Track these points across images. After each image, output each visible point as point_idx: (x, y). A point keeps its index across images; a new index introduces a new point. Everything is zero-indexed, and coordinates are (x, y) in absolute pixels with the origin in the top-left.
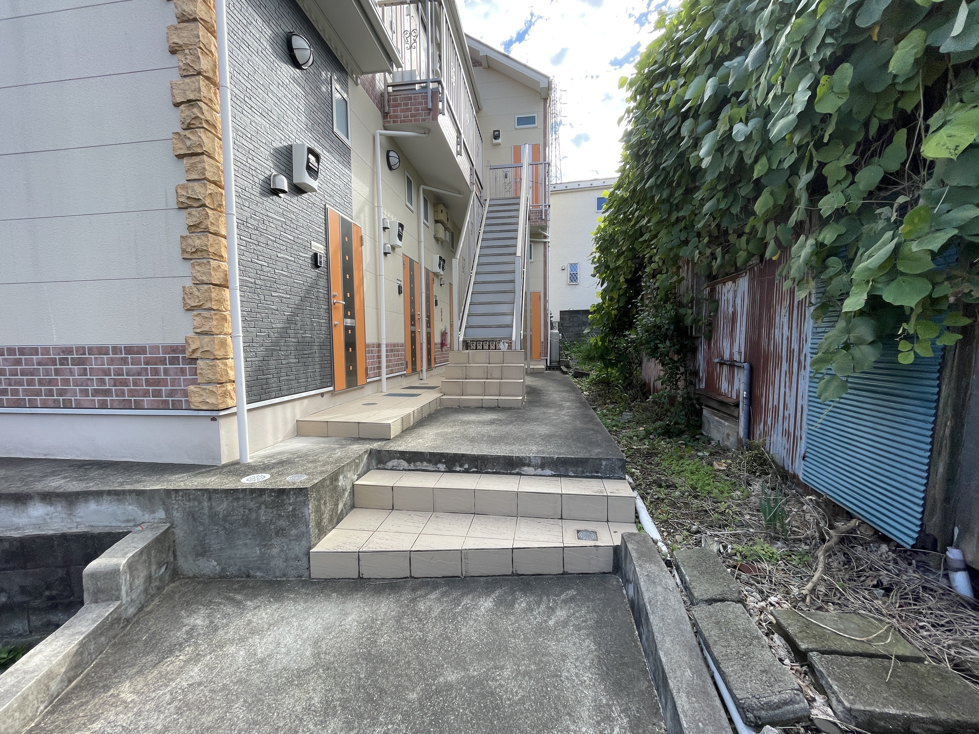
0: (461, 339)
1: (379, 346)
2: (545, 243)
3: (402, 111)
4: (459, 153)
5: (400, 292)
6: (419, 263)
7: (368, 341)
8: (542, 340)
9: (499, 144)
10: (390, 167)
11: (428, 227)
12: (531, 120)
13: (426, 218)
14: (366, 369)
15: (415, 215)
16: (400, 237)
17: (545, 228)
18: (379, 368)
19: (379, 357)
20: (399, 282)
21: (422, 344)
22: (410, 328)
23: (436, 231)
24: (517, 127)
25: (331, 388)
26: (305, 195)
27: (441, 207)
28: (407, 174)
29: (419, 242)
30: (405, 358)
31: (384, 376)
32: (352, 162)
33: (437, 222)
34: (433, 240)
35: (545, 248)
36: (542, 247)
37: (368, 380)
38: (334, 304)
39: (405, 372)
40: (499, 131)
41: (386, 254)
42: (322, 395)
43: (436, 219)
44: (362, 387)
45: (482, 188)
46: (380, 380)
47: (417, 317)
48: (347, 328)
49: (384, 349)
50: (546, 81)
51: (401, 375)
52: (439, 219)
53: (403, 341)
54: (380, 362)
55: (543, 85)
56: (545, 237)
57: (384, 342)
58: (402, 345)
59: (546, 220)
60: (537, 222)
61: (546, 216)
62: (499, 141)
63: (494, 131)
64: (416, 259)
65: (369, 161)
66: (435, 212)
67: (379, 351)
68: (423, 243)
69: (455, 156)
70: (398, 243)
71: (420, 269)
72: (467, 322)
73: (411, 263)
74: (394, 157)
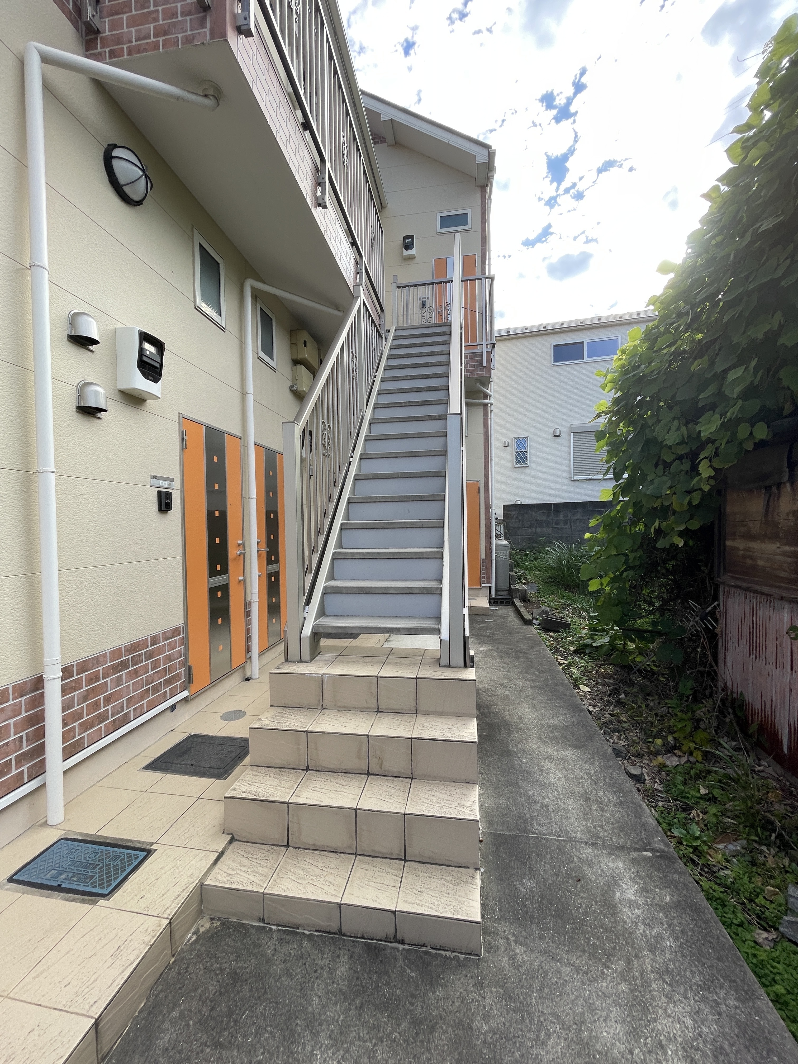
0: (307, 631)
2: (486, 405)
3: (133, 22)
4: (319, 203)
5: (164, 506)
6: (241, 439)
8: (483, 557)
9: (412, 258)
10: (120, 191)
11: (274, 370)
12: (461, 219)
13: (268, 349)
15: (231, 338)
16: (151, 371)
17: (486, 382)
18: (37, 751)
20: (165, 483)
21: (248, 605)
22: (204, 585)
23: (294, 380)
24: (439, 230)
27: (304, 336)
28: (198, 239)
29: (244, 394)
30: (185, 663)
31: (56, 771)
33: (296, 362)
34: (289, 397)
35: (486, 414)
36: (481, 411)
40: (412, 237)
41: (88, 411)
43: (295, 357)
45: (382, 310)
46: (41, 788)
47: (233, 552)
49: (54, 687)
50: (486, 151)
52: (300, 356)
53: (177, 621)
55: (481, 158)
56: (486, 396)
57: (55, 671)
58: (174, 633)
59: (488, 369)
60: (474, 371)
62: (413, 252)
63: (405, 238)
64: (231, 428)
66: (293, 344)
68: (250, 399)
70: (146, 386)
71: (245, 447)
72: (331, 576)
73: (214, 436)
74: (127, 163)
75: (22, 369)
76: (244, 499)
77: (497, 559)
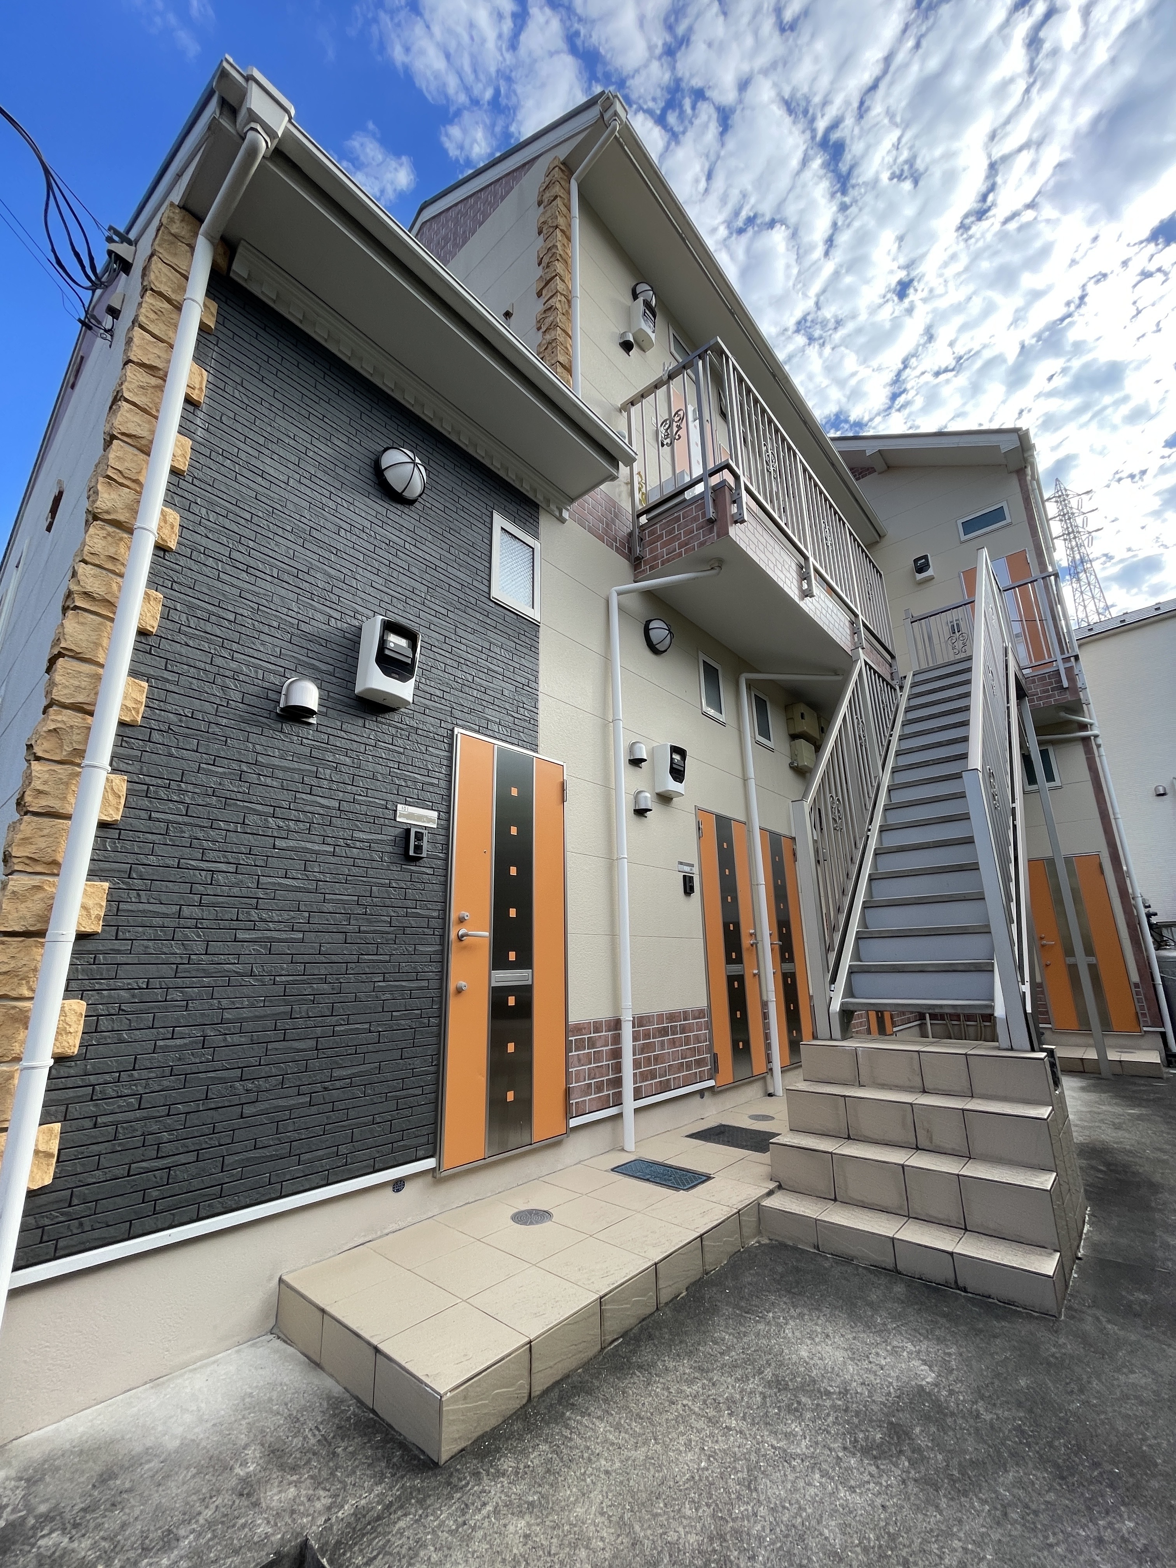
0: (836, 1006)
1: (617, 1024)
2: (1086, 740)
3: (664, 545)
4: (807, 594)
5: (688, 888)
6: (746, 824)
7: (573, 1019)
9: (931, 578)
10: (653, 648)
11: (772, 750)
12: (995, 516)
13: (764, 731)
14: (568, 1092)
15: (731, 731)
16: (678, 774)
17: (1077, 707)
18: (617, 1082)
19: (617, 1054)
20: (687, 869)
21: (765, 1005)
22: (721, 971)
23: (794, 756)
24: (964, 538)
25: (430, 1163)
27: (802, 708)
28: (702, 657)
29: (745, 780)
30: (710, 1048)
31: (630, 1104)
32: (541, 646)
33: (794, 737)
34: (789, 774)
35: (1089, 753)
36: (1080, 751)
37: (573, 1123)
38: (460, 938)
39: (711, 1083)
40: (926, 557)
41: (641, 813)
42: (398, 1185)
43: (792, 732)
44: (554, 1143)
45: (893, 657)
46: (620, 1116)
47: (746, 942)
48: (498, 996)
49: (627, 1031)
50: (1015, 437)
51: (701, 1093)
52: (798, 730)
53: (702, 1003)
54: (618, 1068)
55: (1010, 444)
56: (1084, 727)
57: (627, 1018)
58: (700, 1014)
59: (1074, 689)
60: (1049, 697)
61: (1071, 677)
62: (930, 571)
63: (916, 561)
64: (733, 813)
66: (789, 720)
67: (617, 1039)
68: (752, 783)
69: (797, 599)
70: (672, 785)
71: (750, 831)
72: (856, 955)
73: (723, 824)
74: (659, 631)
75: (608, 788)
76: (753, 886)
77: (1168, 983)
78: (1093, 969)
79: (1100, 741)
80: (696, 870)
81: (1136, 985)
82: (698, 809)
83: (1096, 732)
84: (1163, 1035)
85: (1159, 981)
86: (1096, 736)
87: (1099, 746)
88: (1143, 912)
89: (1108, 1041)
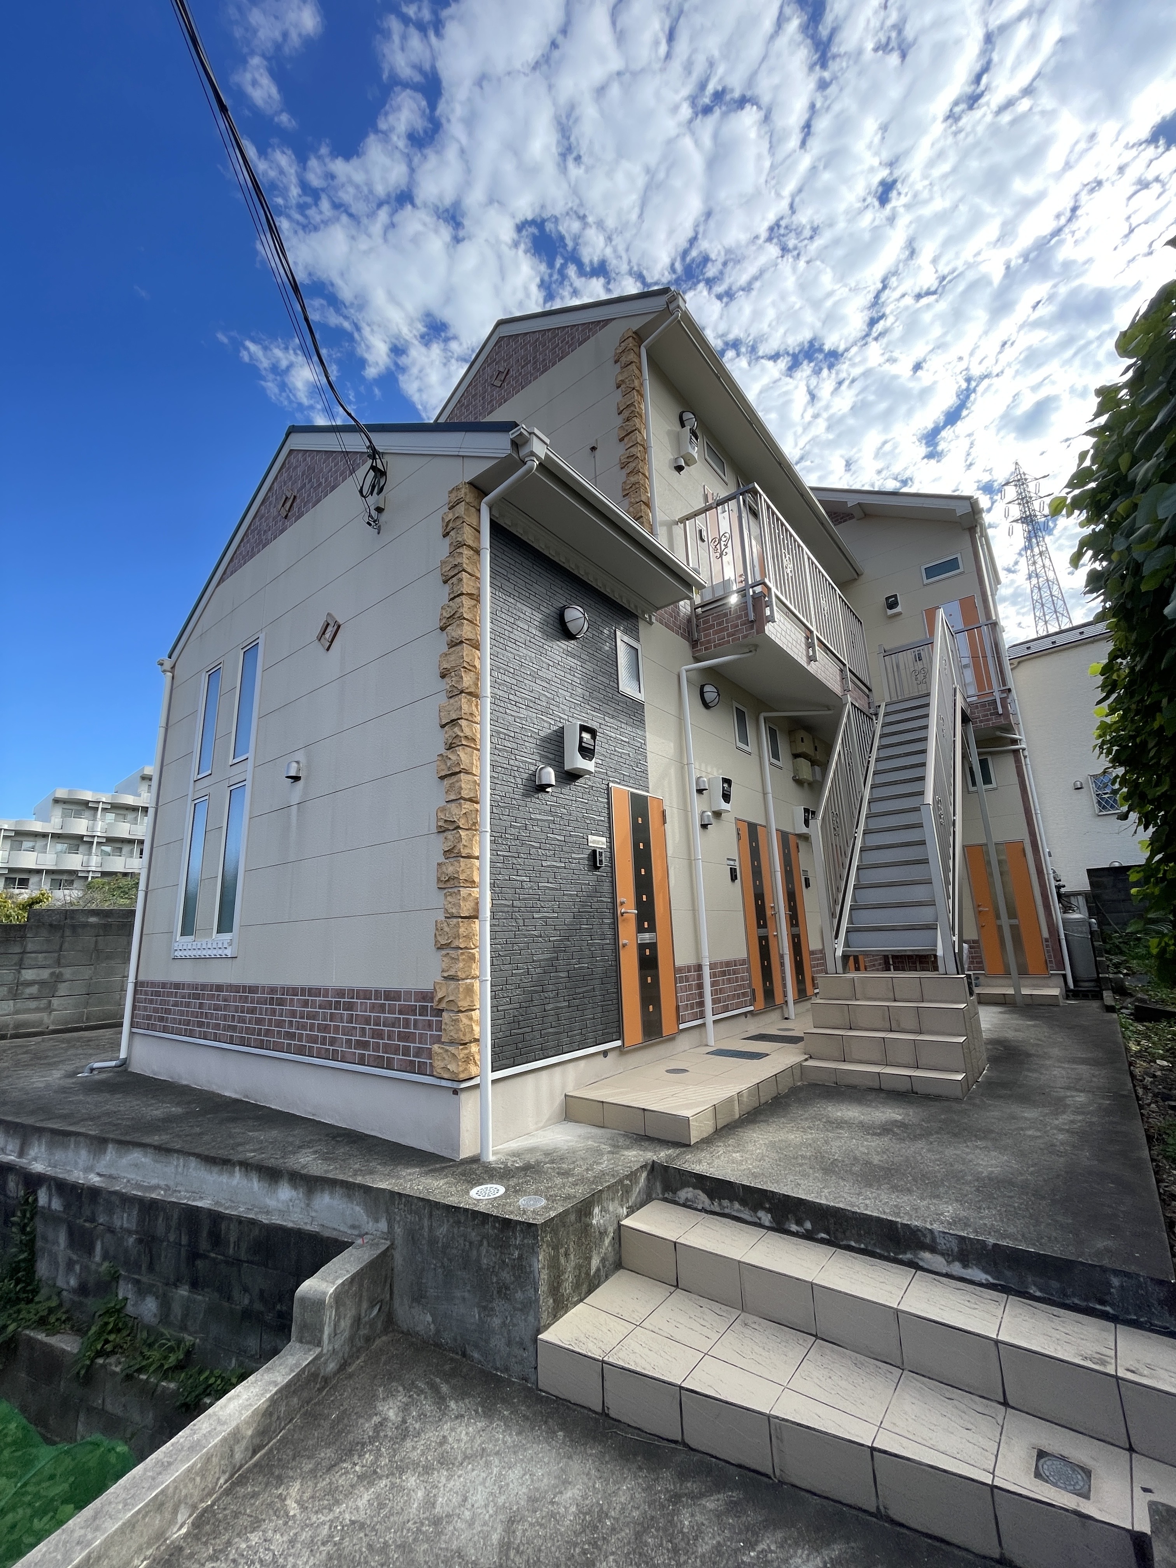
0: (839, 953)
1: (699, 968)
2: (1016, 751)
3: (716, 633)
4: (812, 659)
5: (734, 878)
6: (767, 827)
7: (677, 964)
8: (1046, 934)
9: (900, 614)
10: (706, 705)
11: (781, 768)
12: (952, 565)
13: (776, 755)
14: (678, 1007)
15: (755, 757)
16: (726, 797)
17: (1009, 728)
18: (701, 1004)
19: (700, 986)
20: (732, 863)
21: (782, 957)
22: (755, 932)
23: (796, 770)
24: (926, 581)
25: (618, 1043)
26: (581, 780)
27: (802, 734)
28: (735, 704)
29: (765, 794)
30: (750, 985)
31: (710, 1018)
32: (646, 719)
33: (796, 756)
34: (792, 784)
35: (1018, 762)
36: (1010, 760)
37: (682, 1026)
38: (622, 914)
39: (752, 1008)
40: (895, 596)
41: (704, 826)
42: (605, 1053)
43: (795, 752)
44: (672, 1038)
45: (870, 690)
46: (704, 1025)
47: (769, 912)
48: (642, 947)
49: (706, 972)
50: (967, 503)
51: (745, 1014)
52: (799, 751)
53: (744, 955)
54: (701, 995)
55: (964, 510)
56: (1015, 742)
57: (706, 963)
58: (743, 962)
59: (1006, 714)
60: (988, 720)
61: (1004, 707)
62: (898, 609)
63: (887, 599)
64: (759, 820)
65: (672, 709)
66: (792, 742)
67: (700, 977)
68: (770, 796)
69: (805, 665)
70: (724, 806)
71: (769, 833)
72: (851, 921)
73: (752, 828)
74: (710, 692)
75: (685, 810)
76: (772, 873)
77: (1070, 938)
78: (1014, 929)
79: (1026, 753)
80: (737, 863)
81: (1047, 940)
82: (737, 819)
83: (1023, 746)
84: (1064, 976)
85: (1063, 937)
86: (1024, 749)
87: (1025, 757)
88: (1053, 883)
89: (1023, 982)
